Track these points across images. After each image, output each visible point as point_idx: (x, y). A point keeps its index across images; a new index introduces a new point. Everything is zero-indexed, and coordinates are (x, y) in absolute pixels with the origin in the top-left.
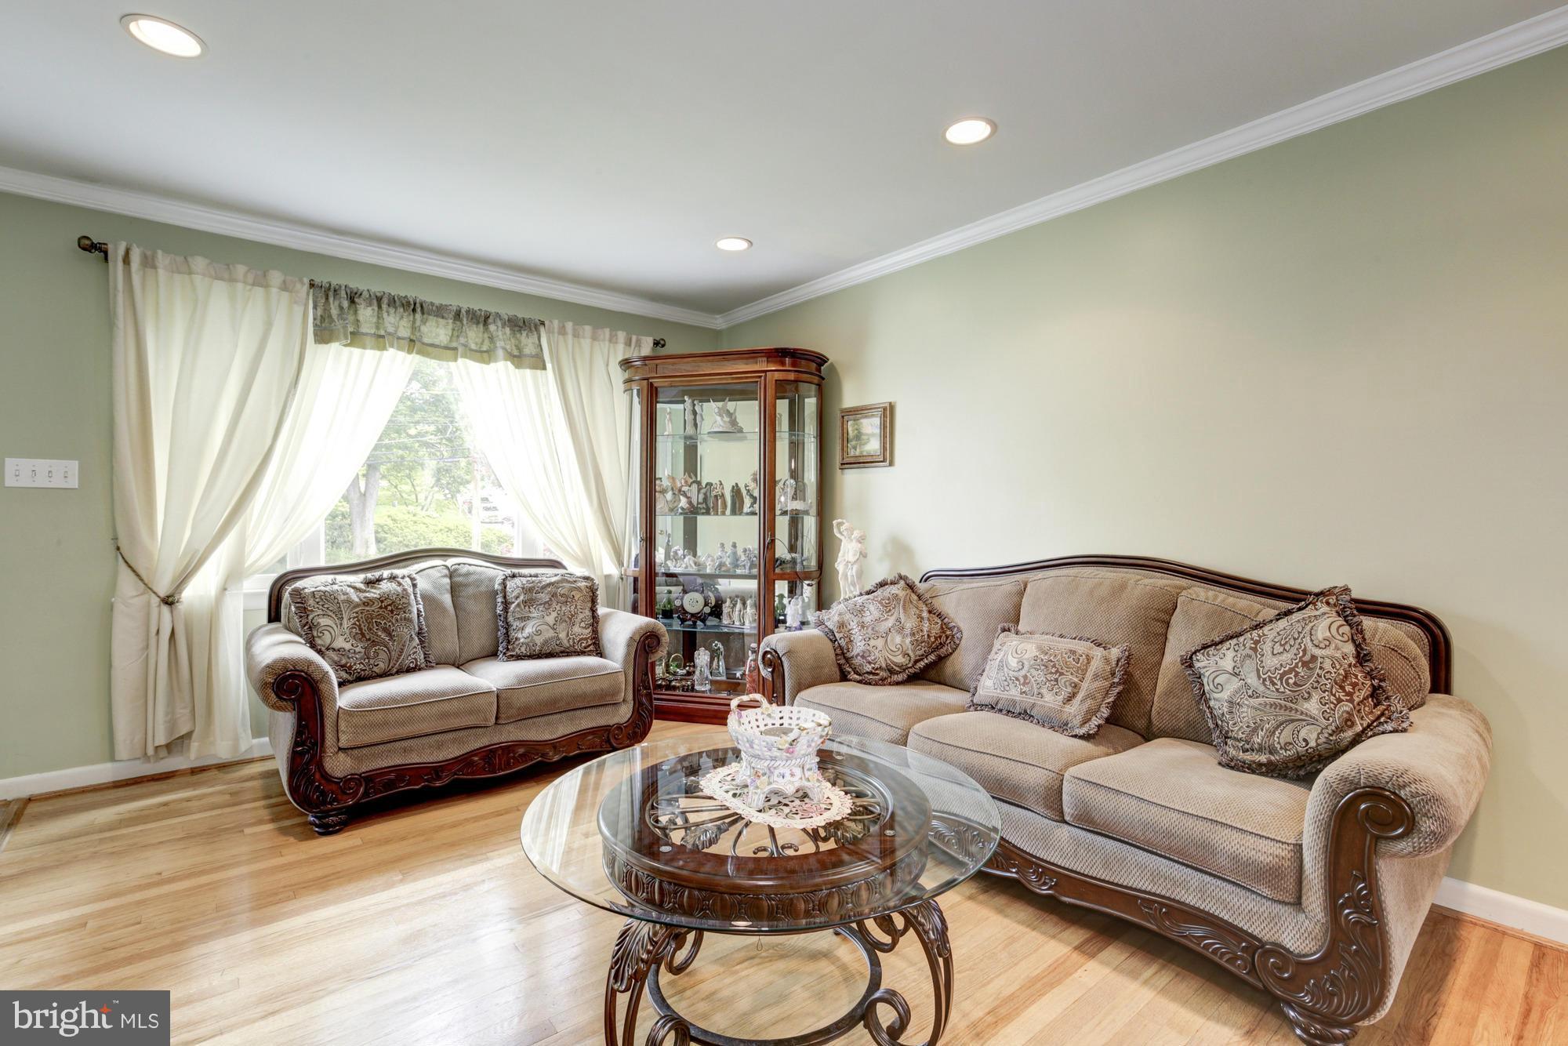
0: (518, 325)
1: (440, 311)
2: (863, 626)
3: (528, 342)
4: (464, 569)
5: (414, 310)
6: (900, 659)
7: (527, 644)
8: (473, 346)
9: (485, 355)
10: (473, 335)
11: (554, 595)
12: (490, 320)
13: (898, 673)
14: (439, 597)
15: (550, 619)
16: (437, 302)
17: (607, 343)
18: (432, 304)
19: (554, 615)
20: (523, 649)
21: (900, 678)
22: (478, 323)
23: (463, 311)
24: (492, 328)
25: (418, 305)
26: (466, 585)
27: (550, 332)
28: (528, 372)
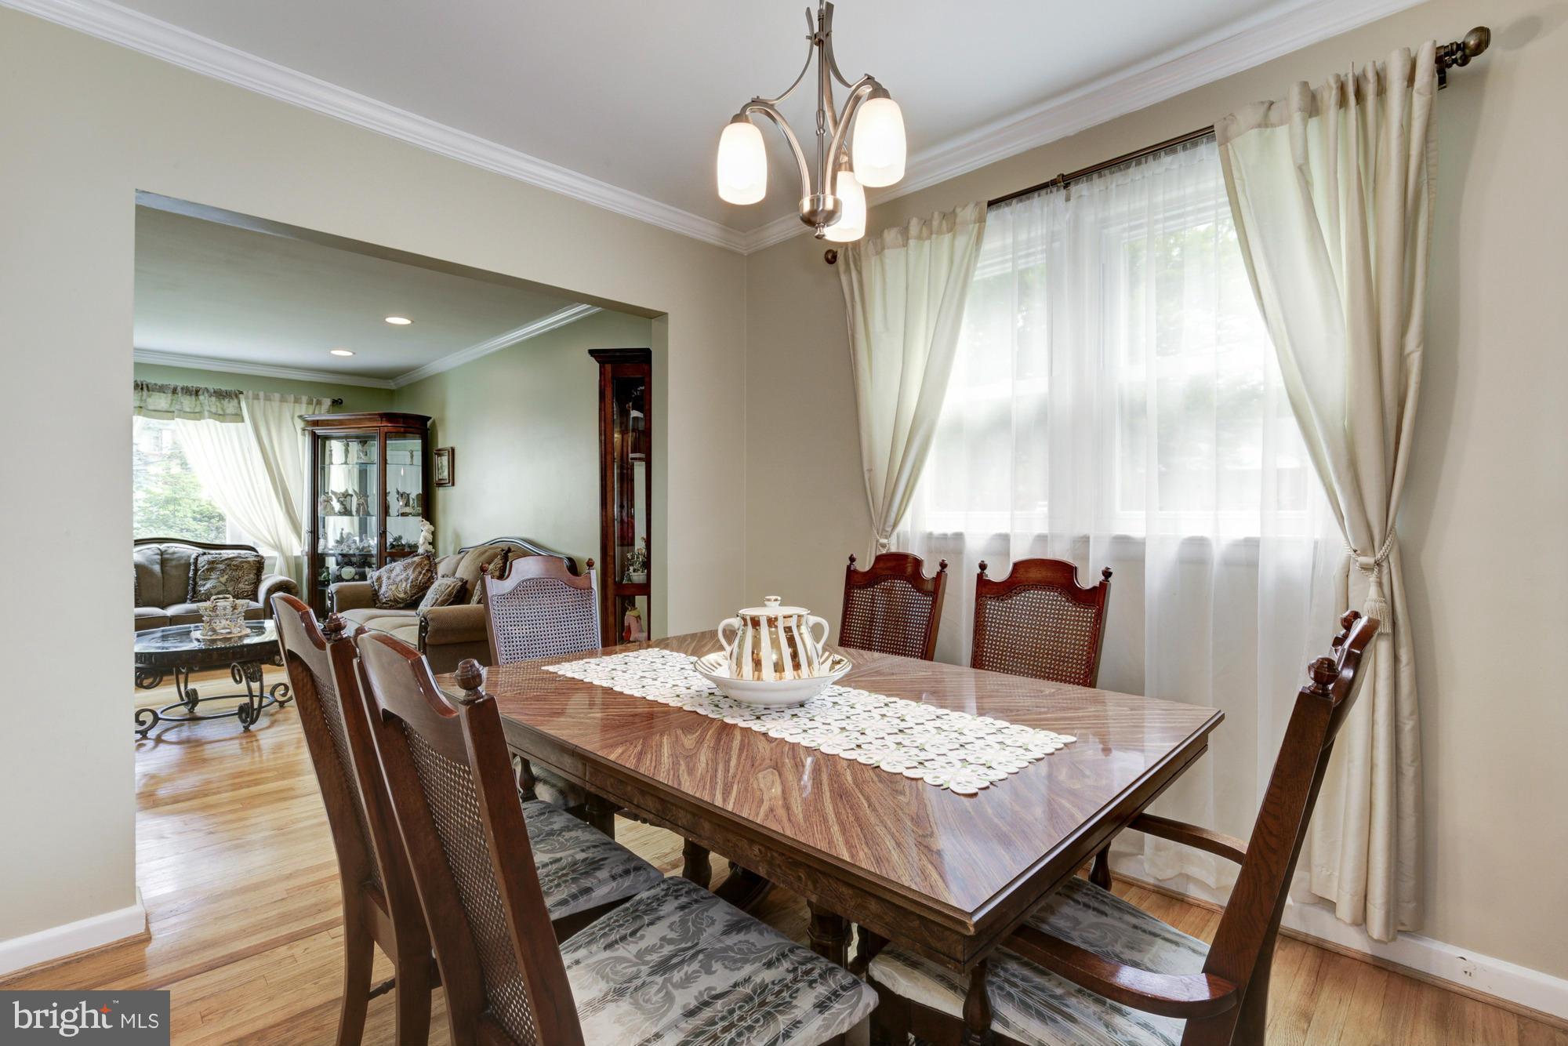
0: (220, 395)
1: (162, 389)
2: (389, 578)
3: (230, 406)
4: (171, 550)
5: (142, 389)
6: (402, 595)
7: (206, 594)
8: (188, 410)
9: (197, 415)
10: (187, 402)
11: (229, 565)
12: (200, 393)
13: (400, 603)
14: (150, 566)
15: (223, 580)
16: (160, 383)
17: (292, 404)
18: (156, 384)
19: (226, 577)
20: (203, 597)
21: (402, 605)
22: (191, 395)
23: (179, 389)
24: (201, 398)
25: (144, 386)
26: (172, 560)
27: (247, 398)
28: (232, 425)
